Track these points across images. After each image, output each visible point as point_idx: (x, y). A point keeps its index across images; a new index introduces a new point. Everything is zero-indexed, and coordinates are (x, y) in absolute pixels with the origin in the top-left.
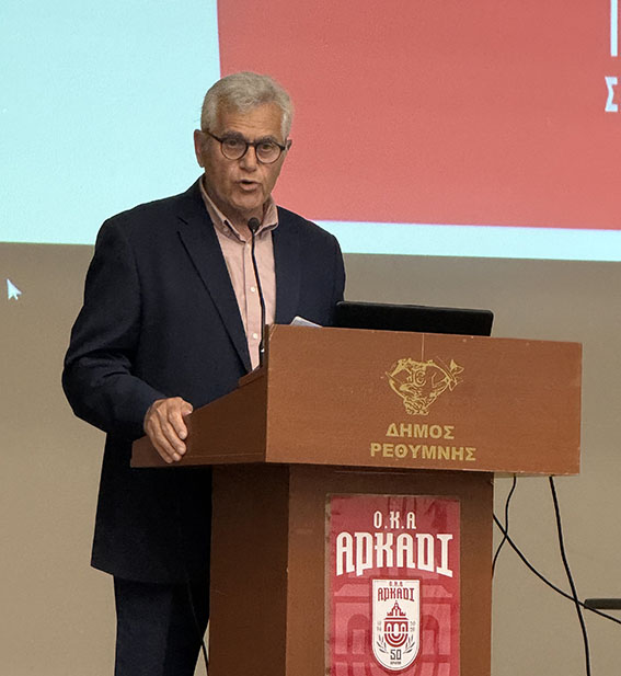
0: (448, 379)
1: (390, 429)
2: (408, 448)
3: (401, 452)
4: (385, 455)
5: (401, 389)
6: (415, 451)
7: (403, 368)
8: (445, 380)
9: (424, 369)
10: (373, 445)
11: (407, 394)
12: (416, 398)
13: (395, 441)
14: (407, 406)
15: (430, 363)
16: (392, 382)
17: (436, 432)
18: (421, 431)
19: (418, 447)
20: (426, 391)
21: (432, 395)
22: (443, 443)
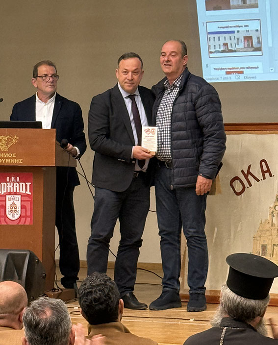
2: (2, 160)
8: (13, 141)
9: (6, 138)
11: (1, 145)
12: (4, 146)
14: (2, 148)
15: (8, 137)
17: (10, 155)
20: (7, 144)
21: (9, 145)
22: (13, 158)
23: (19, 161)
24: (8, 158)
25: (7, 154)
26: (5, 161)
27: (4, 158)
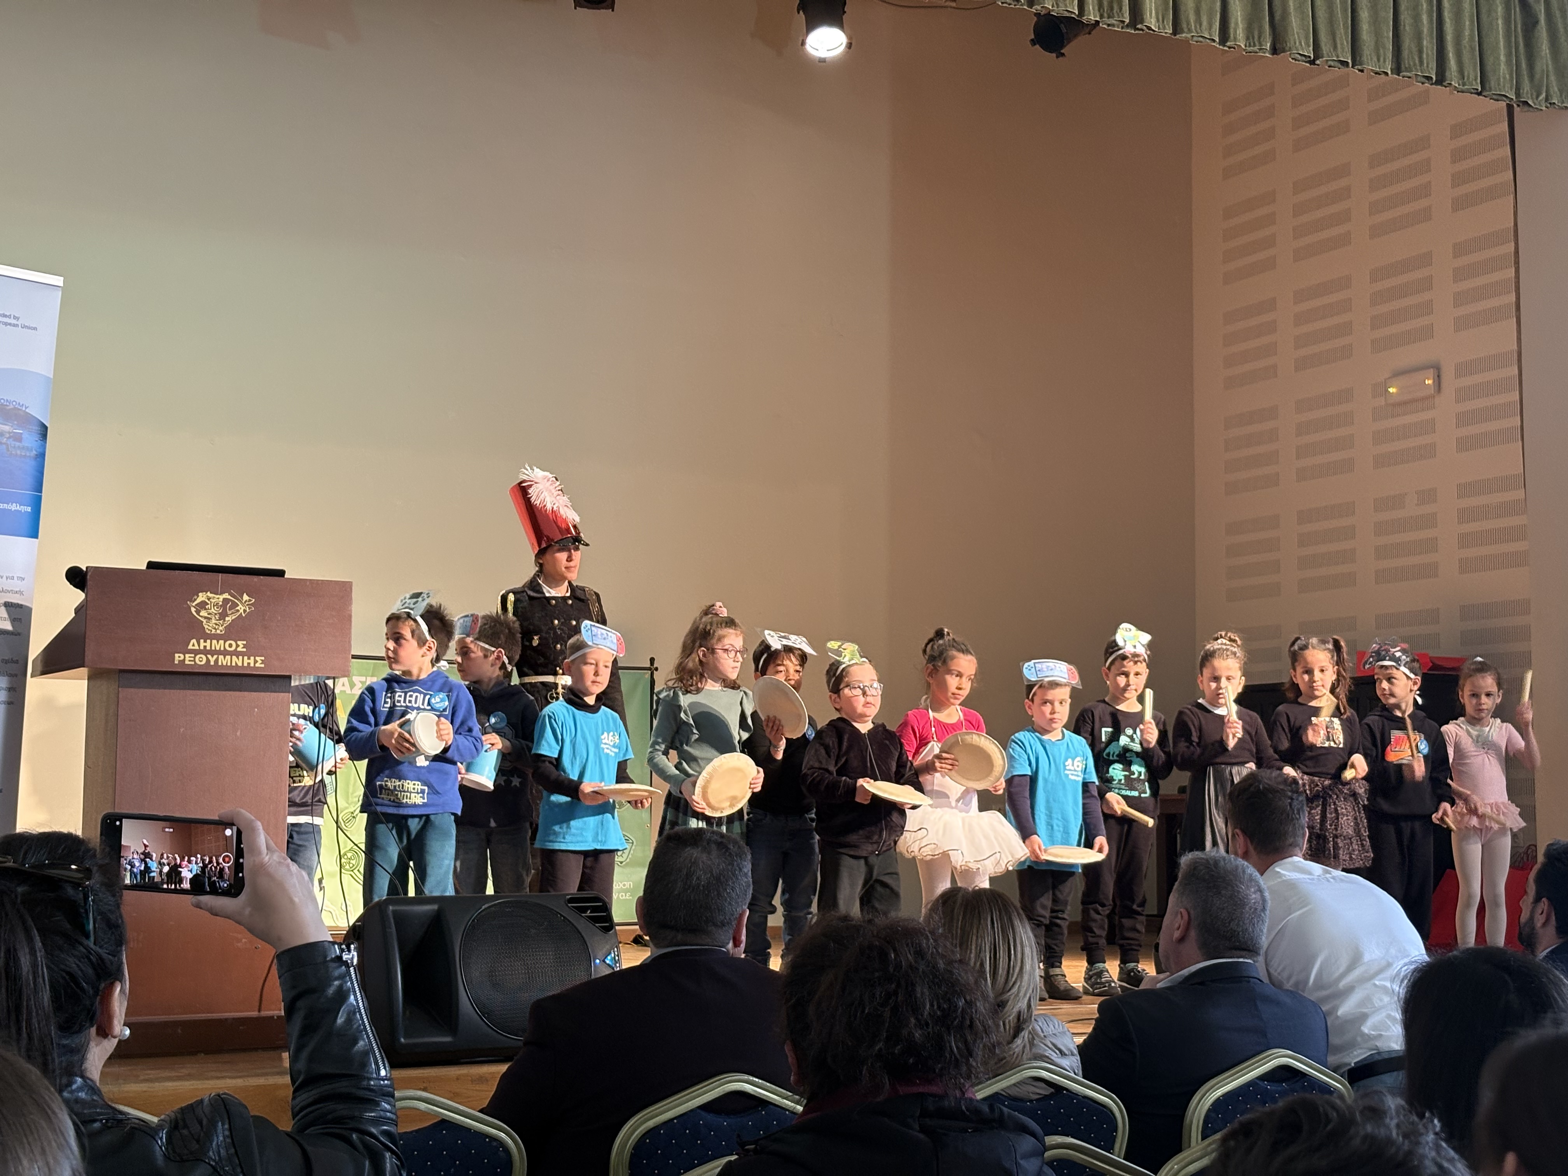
0: (241, 608)
1: (191, 644)
2: (207, 658)
3: (201, 660)
4: (187, 662)
5: (201, 614)
6: (212, 661)
7: (203, 599)
8: (238, 608)
9: (221, 600)
10: (177, 655)
11: (205, 618)
12: (214, 621)
13: (196, 652)
14: (206, 627)
15: (226, 596)
16: (193, 610)
17: (230, 646)
18: (218, 645)
19: (215, 657)
20: (223, 616)
21: (227, 619)
22: (236, 653)
23: (256, 662)
24: (225, 653)
25: (221, 642)
26: (217, 661)
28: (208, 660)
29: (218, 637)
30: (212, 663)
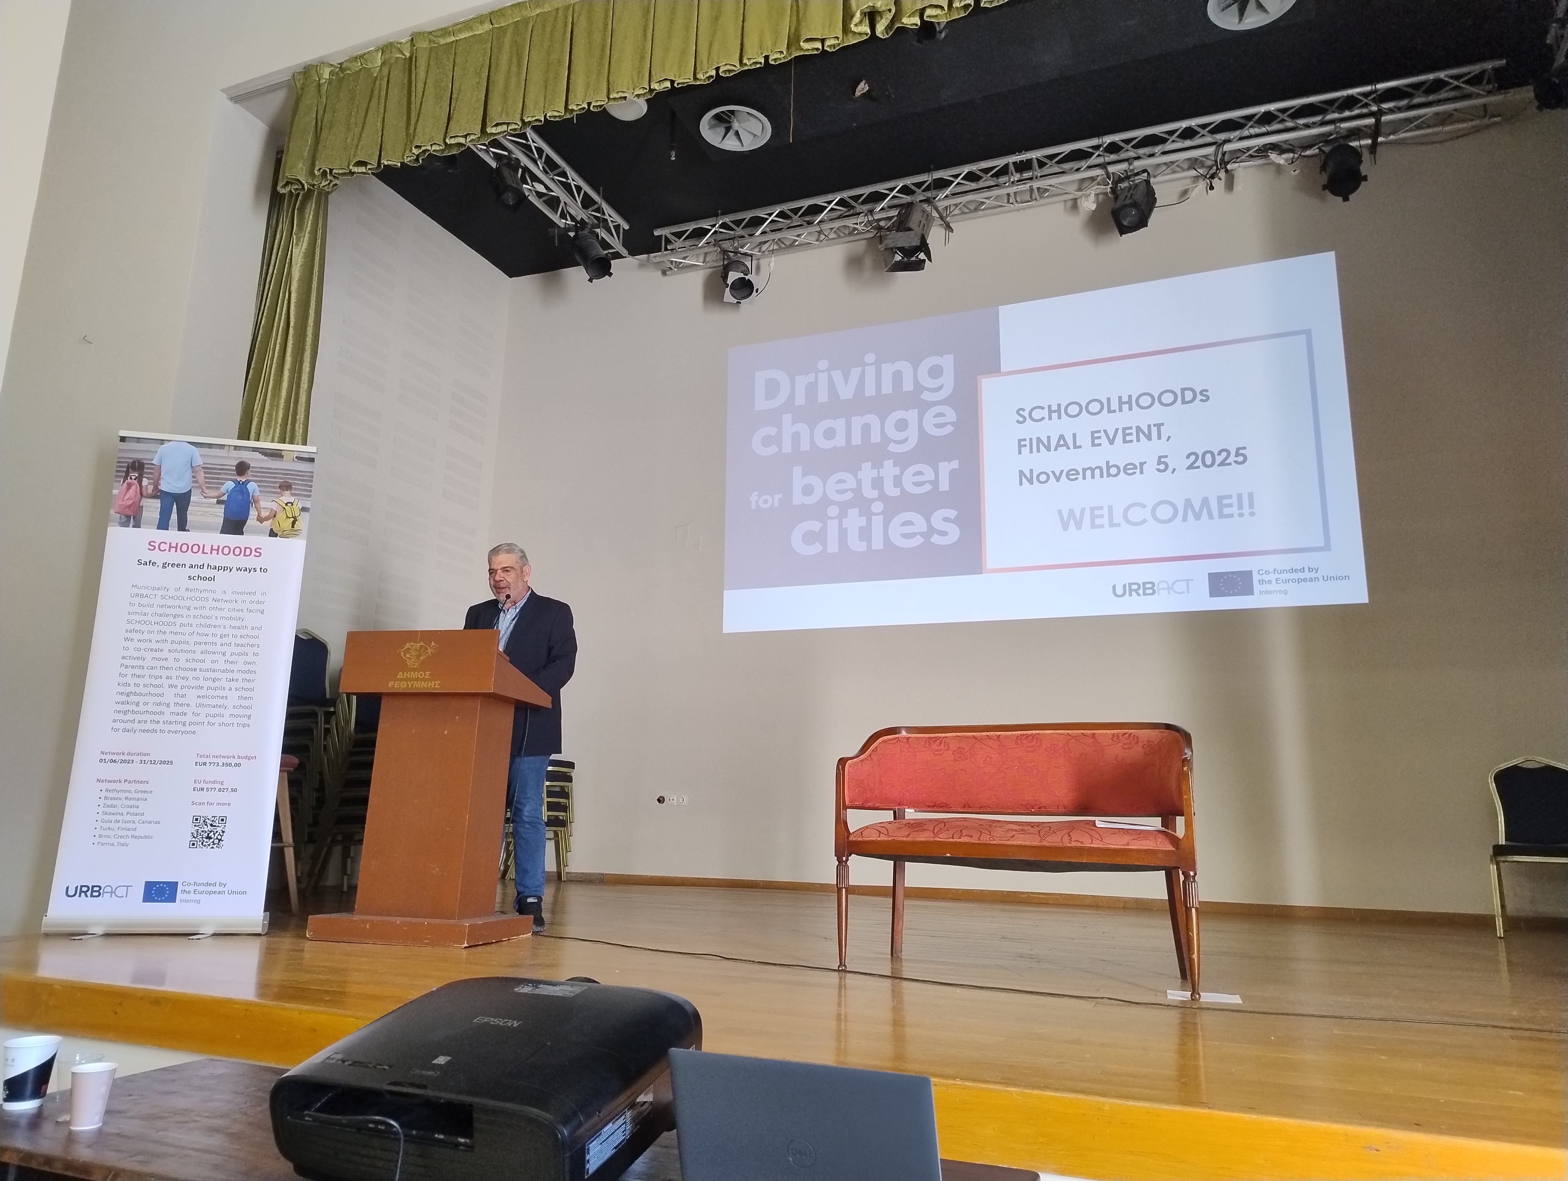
0: (429, 651)
1: (399, 675)
2: (407, 683)
3: (403, 685)
4: (396, 686)
5: (407, 656)
10: (391, 682)
11: (409, 658)
12: (413, 660)
13: (401, 680)
14: (408, 664)
15: (422, 644)
16: (402, 653)
17: (421, 675)
18: (414, 675)
19: (412, 682)
20: (419, 656)
21: (421, 658)
22: (425, 680)
23: (435, 684)
24: (417, 679)
25: (416, 673)
26: (412, 685)
27: (411, 680)
28: (408, 685)
29: (414, 670)
30: (410, 686)
